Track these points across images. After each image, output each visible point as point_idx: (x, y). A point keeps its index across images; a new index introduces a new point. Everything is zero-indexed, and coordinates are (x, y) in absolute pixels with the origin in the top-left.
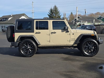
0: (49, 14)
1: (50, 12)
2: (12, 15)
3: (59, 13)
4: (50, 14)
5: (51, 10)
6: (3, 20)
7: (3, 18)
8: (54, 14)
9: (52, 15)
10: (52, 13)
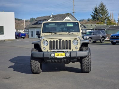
0: (93, 15)
1: (93, 12)
2: (51, 16)
3: (107, 13)
4: (95, 15)
5: (96, 9)
6: (39, 23)
7: (40, 20)
8: (99, 14)
9: (97, 16)
10: (97, 13)
